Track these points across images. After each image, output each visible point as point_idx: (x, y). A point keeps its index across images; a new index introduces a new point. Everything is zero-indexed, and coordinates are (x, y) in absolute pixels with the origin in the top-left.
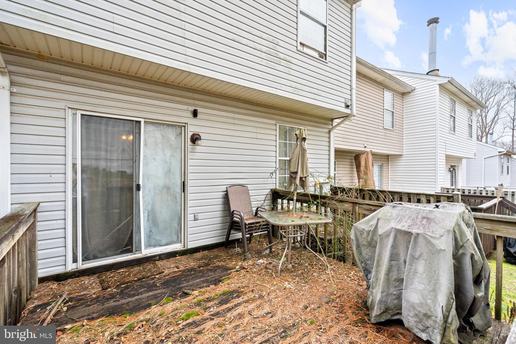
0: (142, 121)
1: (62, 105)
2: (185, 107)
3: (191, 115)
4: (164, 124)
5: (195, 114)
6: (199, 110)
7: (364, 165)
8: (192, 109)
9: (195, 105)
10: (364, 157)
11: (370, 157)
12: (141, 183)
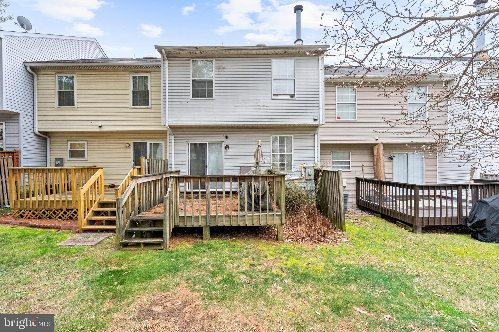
0: (207, 143)
1: (185, 141)
2: (222, 135)
3: (225, 138)
4: (216, 143)
5: (227, 137)
6: (228, 135)
7: (376, 155)
8: (225, 135)
9: (225, 134)
10: (377, 148)
11: (381, 148)
12: (207, 165)
